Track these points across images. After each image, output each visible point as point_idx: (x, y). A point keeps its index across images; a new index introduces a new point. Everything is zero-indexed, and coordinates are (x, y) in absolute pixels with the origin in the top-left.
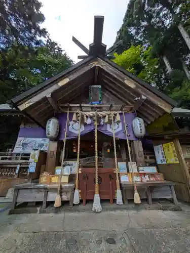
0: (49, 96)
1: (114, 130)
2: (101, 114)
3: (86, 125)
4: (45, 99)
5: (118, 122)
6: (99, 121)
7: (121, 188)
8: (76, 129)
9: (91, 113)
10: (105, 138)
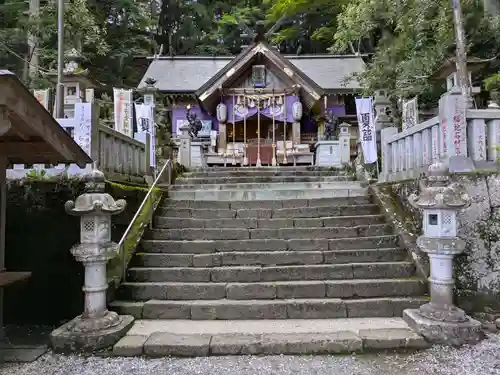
0: (220, 87)
1: (276, 113)
2: (264, 97)
3: (249, 108)
4: (218, 90)
5: (280, 105)
6: (261, 105)
7: (276, 157)
8: (241, 113)
9: (253, 97)
10: (267, 122)
